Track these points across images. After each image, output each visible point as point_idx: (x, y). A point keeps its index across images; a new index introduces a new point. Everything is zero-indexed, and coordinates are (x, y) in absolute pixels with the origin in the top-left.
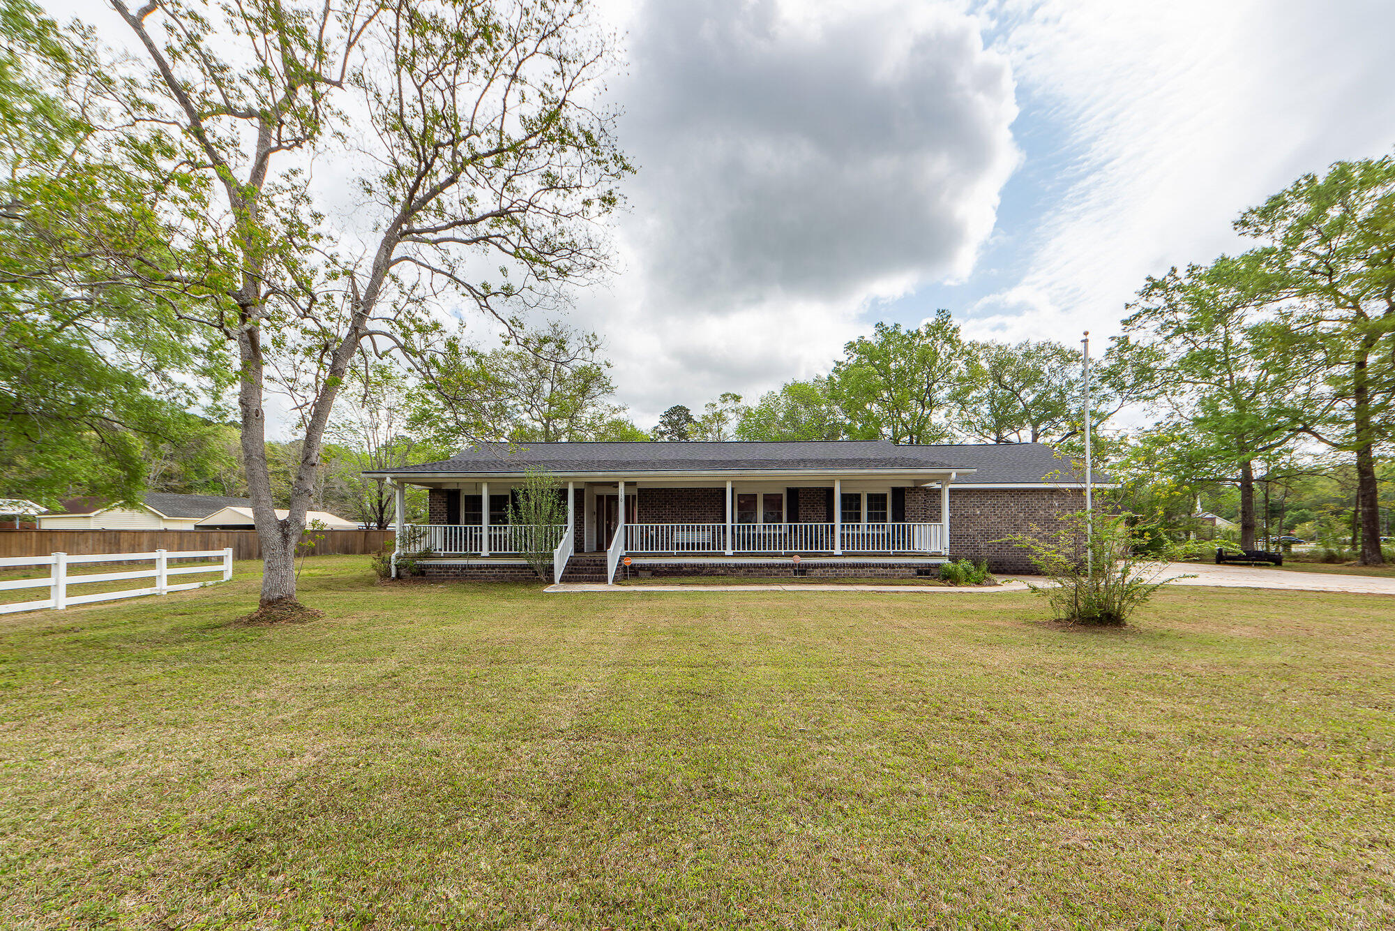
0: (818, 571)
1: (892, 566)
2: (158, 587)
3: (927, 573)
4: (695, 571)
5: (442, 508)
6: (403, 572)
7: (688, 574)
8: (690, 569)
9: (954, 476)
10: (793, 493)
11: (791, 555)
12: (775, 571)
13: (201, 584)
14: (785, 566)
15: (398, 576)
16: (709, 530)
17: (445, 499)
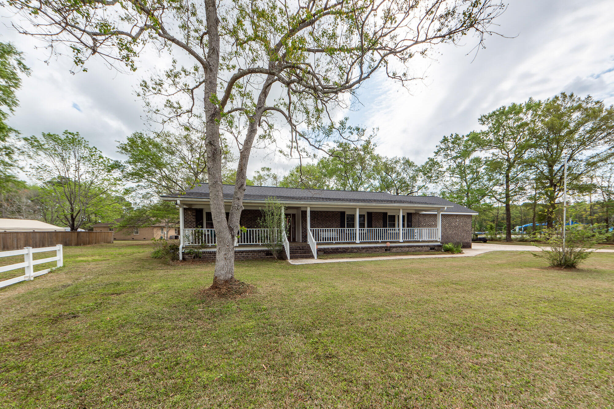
0: (394, 250)
1: (422, 246)
2: (27, 275)
3: (433, 249)
4: (344, 251)
5: (192, 219)
6: (187, 256)
7: (341, 252)
8: (342, 250)
9: (446, 208)
10: (370, 214)
11: (385, 242)
12: (378, 250)
13: (49, 270)
14: (381, 247)
15: (184, 259)
16: (335, 231)
17: (194, 214)
